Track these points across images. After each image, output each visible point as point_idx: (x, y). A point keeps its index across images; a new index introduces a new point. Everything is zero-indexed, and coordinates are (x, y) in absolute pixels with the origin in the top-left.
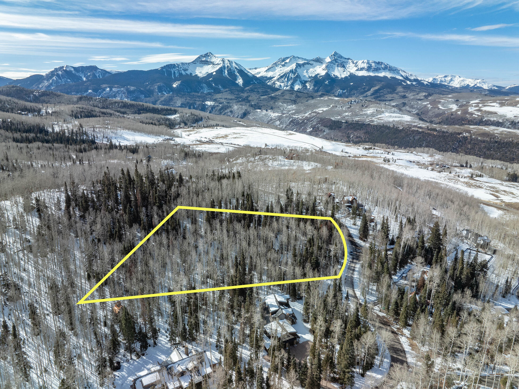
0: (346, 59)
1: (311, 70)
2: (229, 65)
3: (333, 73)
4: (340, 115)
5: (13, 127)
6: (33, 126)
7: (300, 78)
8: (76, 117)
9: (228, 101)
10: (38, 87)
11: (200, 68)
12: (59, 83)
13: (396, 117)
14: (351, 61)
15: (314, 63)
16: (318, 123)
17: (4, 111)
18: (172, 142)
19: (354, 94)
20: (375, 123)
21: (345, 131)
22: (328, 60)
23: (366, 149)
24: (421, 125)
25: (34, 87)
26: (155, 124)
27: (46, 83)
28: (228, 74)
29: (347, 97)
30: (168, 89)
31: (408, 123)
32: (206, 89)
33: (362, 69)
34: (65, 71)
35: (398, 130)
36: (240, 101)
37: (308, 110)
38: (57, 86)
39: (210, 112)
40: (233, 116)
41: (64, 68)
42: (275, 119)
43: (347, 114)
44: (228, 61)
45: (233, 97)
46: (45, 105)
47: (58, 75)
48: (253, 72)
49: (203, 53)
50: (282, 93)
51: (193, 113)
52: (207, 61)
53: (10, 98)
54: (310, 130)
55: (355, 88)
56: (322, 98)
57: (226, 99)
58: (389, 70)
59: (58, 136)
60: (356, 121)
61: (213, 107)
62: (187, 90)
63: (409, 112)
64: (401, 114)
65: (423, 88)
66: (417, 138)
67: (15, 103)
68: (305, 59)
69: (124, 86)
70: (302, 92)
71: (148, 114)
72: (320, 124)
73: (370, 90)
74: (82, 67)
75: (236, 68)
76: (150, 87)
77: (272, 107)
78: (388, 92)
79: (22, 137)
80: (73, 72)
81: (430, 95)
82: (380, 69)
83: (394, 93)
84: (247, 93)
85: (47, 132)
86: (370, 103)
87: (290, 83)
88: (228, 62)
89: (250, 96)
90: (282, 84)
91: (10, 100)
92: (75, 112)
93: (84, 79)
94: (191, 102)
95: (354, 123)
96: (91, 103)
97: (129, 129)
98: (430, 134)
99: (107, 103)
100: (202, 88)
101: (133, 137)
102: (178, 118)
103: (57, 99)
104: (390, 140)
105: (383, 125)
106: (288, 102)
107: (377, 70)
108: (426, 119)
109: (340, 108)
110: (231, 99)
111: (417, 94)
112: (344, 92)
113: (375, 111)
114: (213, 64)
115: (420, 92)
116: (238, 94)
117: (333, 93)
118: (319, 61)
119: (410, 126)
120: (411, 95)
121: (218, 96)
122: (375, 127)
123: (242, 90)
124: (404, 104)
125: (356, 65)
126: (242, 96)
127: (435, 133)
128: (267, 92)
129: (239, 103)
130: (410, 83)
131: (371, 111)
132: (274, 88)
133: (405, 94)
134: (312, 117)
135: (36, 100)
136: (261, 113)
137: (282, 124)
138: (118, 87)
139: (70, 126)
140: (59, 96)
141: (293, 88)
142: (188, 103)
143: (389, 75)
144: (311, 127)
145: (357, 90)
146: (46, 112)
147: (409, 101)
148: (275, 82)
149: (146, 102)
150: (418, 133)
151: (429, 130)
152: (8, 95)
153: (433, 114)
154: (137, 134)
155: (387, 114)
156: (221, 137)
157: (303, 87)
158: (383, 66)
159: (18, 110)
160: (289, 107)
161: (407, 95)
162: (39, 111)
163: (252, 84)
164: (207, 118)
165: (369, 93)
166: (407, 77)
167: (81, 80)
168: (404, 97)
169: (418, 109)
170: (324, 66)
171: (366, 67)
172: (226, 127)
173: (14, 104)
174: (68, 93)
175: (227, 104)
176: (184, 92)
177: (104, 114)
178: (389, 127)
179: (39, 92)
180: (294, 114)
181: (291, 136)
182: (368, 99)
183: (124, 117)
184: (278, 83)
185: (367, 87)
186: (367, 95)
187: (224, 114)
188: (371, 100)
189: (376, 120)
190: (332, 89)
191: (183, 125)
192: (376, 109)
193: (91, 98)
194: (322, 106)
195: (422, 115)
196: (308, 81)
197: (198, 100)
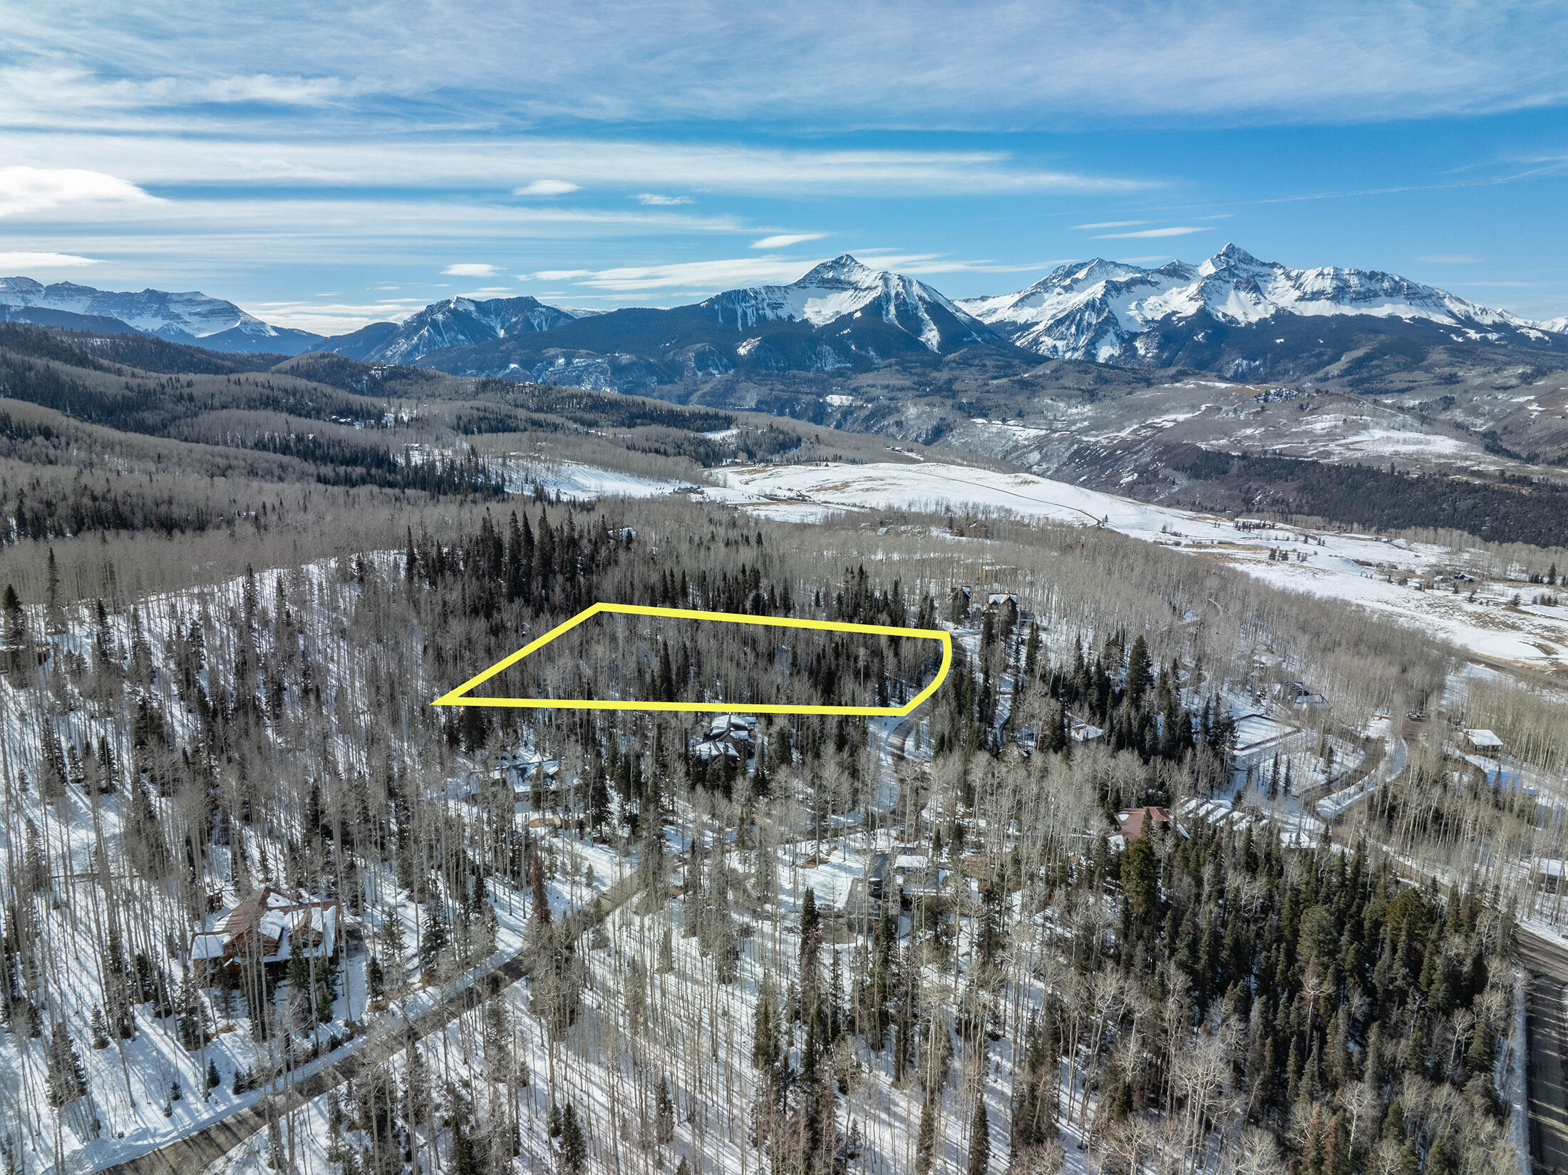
0: (1264, 264)
1: (1152, 299)
2: (900, 289)
3: (1221, 309)
4: (1226, 435)
5: (318, 452)
6: (364, 451)
7: (1117, 324)
8: (467, 431)
9: (893, 395)
10: (383, 357)
11: (818, 301)
12: (435, 344)
13: (1405, 442)
14: (1281, 271)
15: (1163, 279)
16: (1159, 457)
17: (300, 415)
18: (695, 497)
19: (1286, 372)
20: (1335, 460)
21: (1240, 481)
22: (1208, 269)
24: (1482, 467)
25: (373, 357)
26: (665, 454)
27: (403, 346)
28: (899, 315)
29: (1260, 381)
30: (725, 360)
31: (1442, 461)
32: (830, 360)
33: (1316, 296)
34: (454, 312)
35: (1406, 480)
36: (927, 395)
37: (1130, 419)
38: (429, 354)
39: (838, 426)
40: (905, 437)
41: (452, 306)
42: (1026, 446)
43: (1249, 431)
44: (900, 278)
45: (908, 383)
46: (395, 401)
47: (434, 324)
48: (973, 310)
49: (828, 260)
50: (1056, 371)
51: (775, 426)
52: (839, 281)
53: (314, 384)
54: (1130, 479)
55: (1290, 352)
56: (1178, 385)
57: (887, 387)
58: (1407, 297)
59: (416, 473)
60: (1274, 452)
61: (847, 412)
62: (777, 362)
63: (1460, 426)
64: (1427, 434)
65: (1524, 349)
66: (1463, 505)
67: (325, 396)
68: (1137, 269)
69: (606, 352)
70: (1119, 368)
71: (653, 426)
72: (1161, 461)
73: (1339, 360)
75: (921, 298)
76: (675, 354)
77: (1021, 411)
78: (1398, 365)
79: (337, 474)
80: (474, 315)
81: (1540, 373)
82: (1376, 295)
83: (1418, 368)
84: (951, 369)
85: (393, 466)
86: (1327, 398)
87: (1083, 340)
88: (898, 281)
89: (956, 379)
90: (1060, 344)
91: (315, 389)
92: (465, 419)
93: (502, 333)
94: (786, 396)
95: (1267, 460)
96: (510, 397)
97: (592, 462)
98: (1508, 495)
99: (550, 398)
100: (820, 356)
101: (599, 482)
102: (733, 440)
103: (425, 387)
104: (1376, 511)
105: (1359, 465)
106: (1070, 397)
107: (1366, 296)
108: (1516, 449)
109: (1231, 415)
110: (902, 389)
111: (1496, 371)
112: (1253, 365)
113: (1340, 423)
114: (856, 289)
115: (1509, 364)
116: (923, 374)
117: (1219, 370)
118: (1178, 272)
119: (1444, 471)
120: (1474, 373)
121: (864, 380)
122: (1333, 472)
123: (936, 362)
124: (1448, 403)
125: (1297, 282)
126: (935, 378)
127: (1525, 491)
128: (1010, 366)
129: (924, 400)
130: (1478, 336)
131: (1327, 424)
132: (1036, 355)
133: (1456, 370)
134: (1141, 441)
135: (376, 388)
136: (987, 429)
137: (1048, 462)
138: (588, 356)
139: (448, 453)
140: (433, 378)
141: (1094, 355)
142: (777, 399)
143: (1405, 311)
144: (1134, 470)
145: (1296, 358)
146: (396, 419)
147: (1466, 392)
148: (1038, 336)
149: (661, 398)
150: (1469, 489)
151: (1505, 481)
152: (310, 375)
153: (1544, 433)
154: (610, 474)
155: (1378, 433)
156: (830, 488)
157: (1126, 351)
158: (1386, 285)
159: (332, 413)
160: (1074, 411)
161: (1461, 374)
162: (380, 415)
163: (968, 343)
164: (813, 439)
165: (1334, 369)
166: (1469, 318)
167: (492, 337)
168: (1451, 380)
169: (1493, 418)
170: (1193, 288)
171: (1330, 290)
172: (853, 462)
173: (324, 399)
174: (455, 371)
175: (887, 402)
176: (767, 368)
177: (537, 424)
178: (1379, 472)
179: (383, 370)
180: (1085, 431)
181: (1025, 488)
182: (1323, 386)
183: (587, 433)
184: (1048, 341)
185: (1330, 352)
186: (1327, 374)
187: (877, 432)
188: (1332, 390)
189: (1338, 450)
190: (1215, 358)
191: (742, 457)
192: (1344, 417)
193: (512, 386)
194: (1173, 407)
195: (1503, 437)
196: (1142, 333)
197: (806, 389)
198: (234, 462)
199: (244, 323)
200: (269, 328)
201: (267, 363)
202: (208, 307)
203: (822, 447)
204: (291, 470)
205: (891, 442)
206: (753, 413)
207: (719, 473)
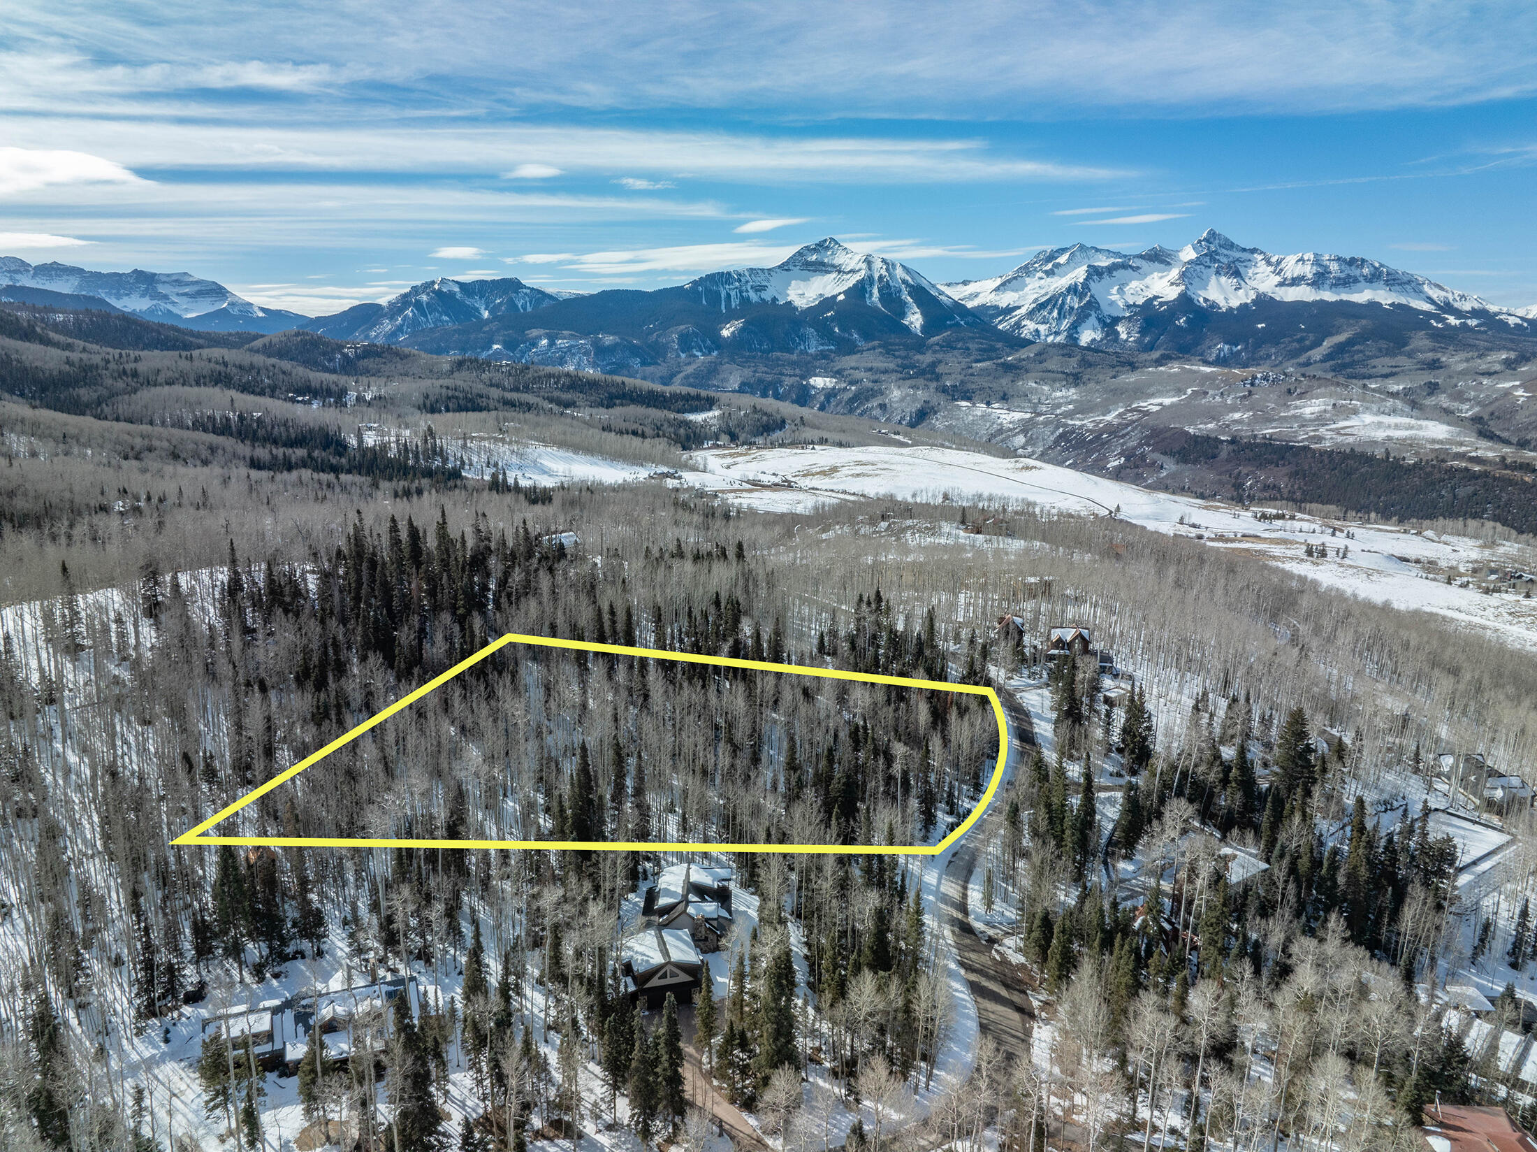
0: (1244, 250)
1: (1134, 284)
2: (884, 272)
3: (1203, 293)
4: (1214, 419)
5: (261, 432)
6: (311, 431)
7: (1098, 308)
8: (431, 410)
9: (876, 377)
11: (802, 284)
12: (419, 324)
13: (1397, 427)
14: (1261, 257)
15: (1144, 264)
16: (1145, 441)
17: (253, 393)
18: (671, 483)
19: (1269, 356)
20: (1327, 445)
21: (1229, 467)
22: (1189, 254)
23: (1264, 517)
24: (1480, 453)
26: (643, 436)
27: (387, 326)
28: (882, 298)
29: (1245, 365)
30: (709, 342)
31: (1437, 446)
32: (814, 343)
33: (1296, 281)
34: (439, 293)
35: (1401, 466)
36: (911, 377)
37: (1116, 403)
38: (412, 335)
39: (822, 408)
40: (888, 420)
41: (436, 287)
42: (1011, 430)
43: (1237, 416)
44: (884, 261)
45: (892, 366)
46: (363, 380)
47: (418, 305)
48: (956, 293)
49: (812, 242)
50: (1039, 354)
51: (758, 408)
52: (823, 264)
53: (273, 361)
54: (1117, 463)
55: (1271, 337)
56: (1162, 369)
57: (871, 369)
58: (1387, 283)
59: (366, 456)
60: (1265, 438)
61: (830, 394)
62: (760, 345)
63: (1447, 412)
64: (1417, 419)
65: (1504, 336)
66: (1462, 492)
67: (284, 373)
68: (1117, 254)
69: (590, 333)
70: (1102, 352)
71: (632, 407)
72: (1148, 445)
73: (1320, 344)
74: (482, 283)
75: (904, 281)
76: (659, 336)
77: (1005, 394)
78: (1380, 350)
79: (274, 456)
80: (459, 296)
81: (1524, 358)
82: (1356, 281)
83: (1401, 353)
84: (935, 352)
85: (341, 448)
86: (1315, 383)
87: (1065, 324)
88: (881, 265)
89: (940, 362)
90: (1042, 328)
91: (274, 366)
92: (432, 398)
93: (486, 314)
94: (769, 378)
95: (1257, 445)
96: (485, 375)
97: (562, 445)
98: (1511, 482)
99: (527, 378)
100: (804, 338)
101: (567, 466)
102: (715, 421)
103: (399, 366)
104: (1372, 498)
105: (1352, 450)
106: (1054, 380)
107: (1346, 282)
108: (1505, 435)
109: (1218, 399)
110: (886, 372)
111: (1480, 357)
112: (1235, 349)
113: (1330, 408)
114: (839, 272)
115: (1491, 350)
116: (906, 357)
117: (1201, 354)
118: (1159, 257)
119: (1441, 456)
120: (1457, 358)
121: (849, 361)
122: (1325, 457)
123: (919, 345)
124: (1433, 388)
125: (1277, 268)
126: (918, 361)
127: (1529, 478)
128: (994, 349)
129: (909, 382)
130: (1458, 322)
131: (1317, 409)
132: (1019, 337)
133: (1439, 355)
134: (1127, 425)
135: (349, 367)
136: (971, 411)
137: (1033, 445)
138: (571, 337)
139: (406, 433)
140: (407, 356)
141: (1077, 339)
142: (760, 381)
143: (1385, 297)
144: (1121, 454)
145: (1278, 343)
146: (358, 398)
147: (1450, 377)
148: (1020, 320)
149: (644, 378)
150: (1469, 475)
151: (1506, 467)
152: (276, 352)
153: (1532, 418)
154: (581, 457)
155: (1368, 418)
156: (817, 473)
157: (1107, 335)
158: (1366, 271)
159: (288, 391)
160: (1058, 394)
161: (1444, 359)
162: (343, 392)
163: (951, 326)
164: (798, 421)
165: (1317, 354)
166: (1448, 304)
167: (477, 318)
168: (1435, 365)
169: (1479, 403)
170: (1174, 273)
171: (1310, 276)
172: (840, 445)
173: (281, 376)
174: (435, 351)
175: (870, 385)
176: (750, 350)
177: (511, 404)
178: (1373, 457)
179: (356, 348)
180: (1070, 415)
181: (1027, 473)
182: (1310, 371)
183: (562, 414)
184: (1030, 325)
185: (1311, 337)
186: (1309, 359)
187: (861, 414)
188: (1319, 374)
189: (1329, 435)
190: (1197, 343)
191: (724, 439)
192: (1333, 401)
193: (489, 365)
194: (1159, 391)
195: (1491, 423)
196: (1124, 318)
197: (789, 371)
198: (156, 443)
199: (232, 304)
200: (256, 309)
201: (242, 340)
202: (196, 288)
203: (807, 429)
204: (220, 452)
205: (876, 425)
206: (737, 395)
207: (699, 456)
